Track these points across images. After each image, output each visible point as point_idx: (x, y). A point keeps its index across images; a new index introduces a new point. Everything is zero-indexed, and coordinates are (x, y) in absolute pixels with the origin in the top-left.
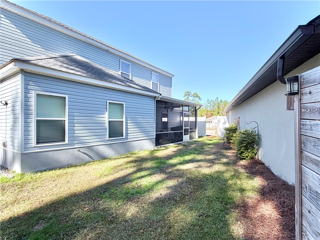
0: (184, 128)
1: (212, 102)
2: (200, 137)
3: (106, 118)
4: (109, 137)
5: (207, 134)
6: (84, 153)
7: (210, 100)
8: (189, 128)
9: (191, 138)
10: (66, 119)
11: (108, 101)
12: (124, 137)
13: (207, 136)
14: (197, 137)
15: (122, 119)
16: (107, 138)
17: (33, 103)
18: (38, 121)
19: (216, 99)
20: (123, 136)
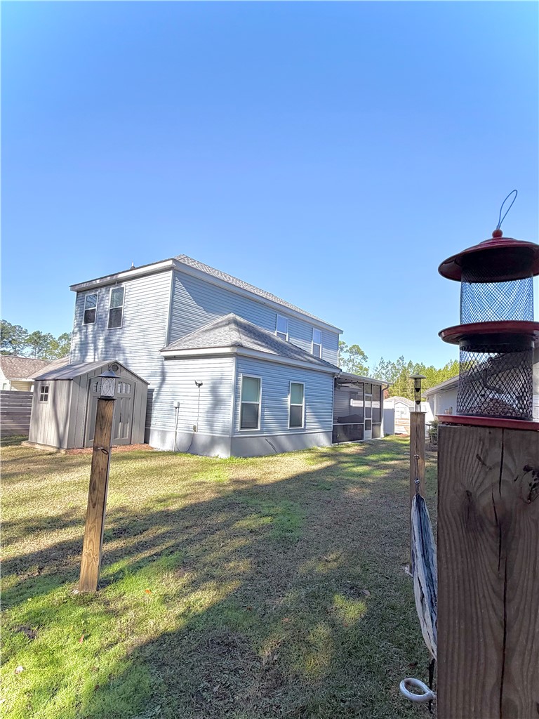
0: (365, 419)
1: (390, 367)
2: (386, 435)
3: (288, 401)
4: (290, 426)
5: (395, 432)
6: (270, 443)
7: (386, 361)
8: (371, 419)
9: (374, 436)
10: (260, 402)
11: (291, 382)
12: (303, 427)
13: (396, 434)
14: (382, 435)
15: (301, 403)
16: (288, 428)
17: (241, 386)
18: (243, 404)
19: (398, 361)
20: (301, 426)
